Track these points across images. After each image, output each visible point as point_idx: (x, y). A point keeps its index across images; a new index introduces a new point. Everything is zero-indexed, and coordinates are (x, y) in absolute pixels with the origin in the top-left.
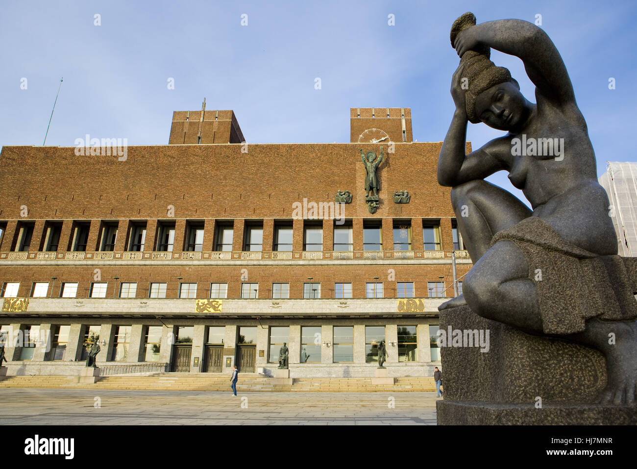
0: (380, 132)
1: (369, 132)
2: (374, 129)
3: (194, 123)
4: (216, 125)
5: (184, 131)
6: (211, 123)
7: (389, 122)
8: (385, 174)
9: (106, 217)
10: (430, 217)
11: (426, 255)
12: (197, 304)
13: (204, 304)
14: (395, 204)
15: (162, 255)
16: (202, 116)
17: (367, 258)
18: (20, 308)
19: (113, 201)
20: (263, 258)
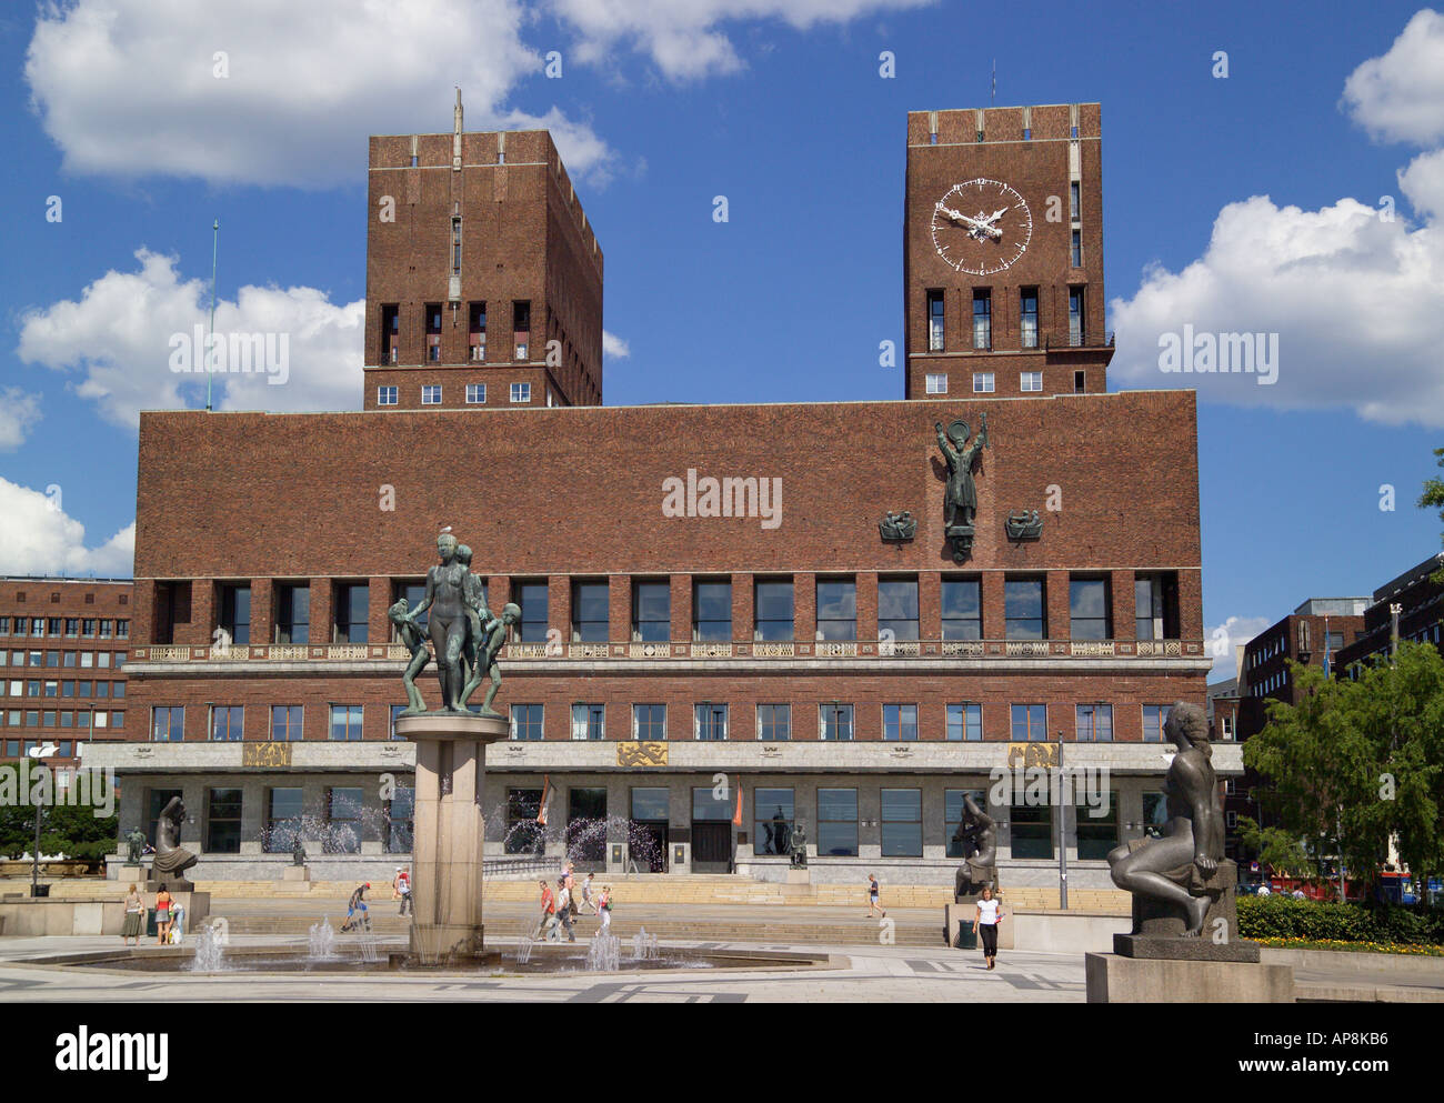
0: (999, 189)
1: (962, 192)
2: (981, 182)
3: (437, 175)
4: (501, 178)
5: (409, 202)
6: (488, 175)
7: (1027, 157)
8: (990, 473)
9: (399, 571)
10: (1087, 569)
11: (1074, 648)
12: (620, 751)
13: (632, 750)
14: (1010, 540)
15: (528, 649)
16: (457, 150)
17: (949, 656)
18: (277, 761)
19: (409, 537)
20: (734, 654)
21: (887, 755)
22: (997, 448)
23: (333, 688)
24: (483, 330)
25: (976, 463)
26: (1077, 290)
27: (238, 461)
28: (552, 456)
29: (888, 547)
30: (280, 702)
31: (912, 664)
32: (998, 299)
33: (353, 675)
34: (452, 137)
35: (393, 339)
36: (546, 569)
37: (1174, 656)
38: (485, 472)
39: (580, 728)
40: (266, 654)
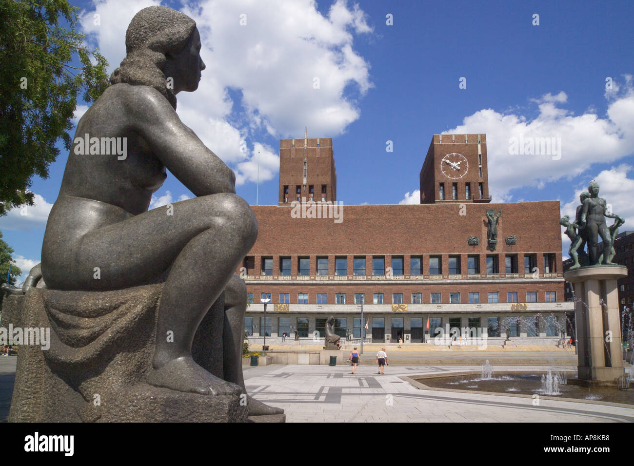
0: (459, 156)
1: (450, 156)
2: (454, 154)
3: (300, 150)
4: (318, 151)
5: (292, 157)
6: (314, 150)
7: (467, 147)
8: (501, 225)
9: (319, 253)
10: (529, 253)
11: (526, 276)
12: (392, 307)
13: (396, 307)
14: (507, 244)
15: (360, 277)
16: (306, 143)
17: (489, 278)
18: (284, 309)
19: (322, 243)
20: (424, 278)
21: (475, 307)
22: (503, 217)
23: (299, 288)
24: (313, 193)
25: (497, 221)
26: (481, 184)
27: (268, 220)
28: (367, 219)
29: (471, 246)
30: (282, 292)
31: (478, 281)
32: (459, 186)
33: (305, 284)
34: (304, 139)
35: (286, 195)
36: (365, 253)
37: (555, 277)
38: (346, 224)
39: (375, 301)
40: (278, 278)
